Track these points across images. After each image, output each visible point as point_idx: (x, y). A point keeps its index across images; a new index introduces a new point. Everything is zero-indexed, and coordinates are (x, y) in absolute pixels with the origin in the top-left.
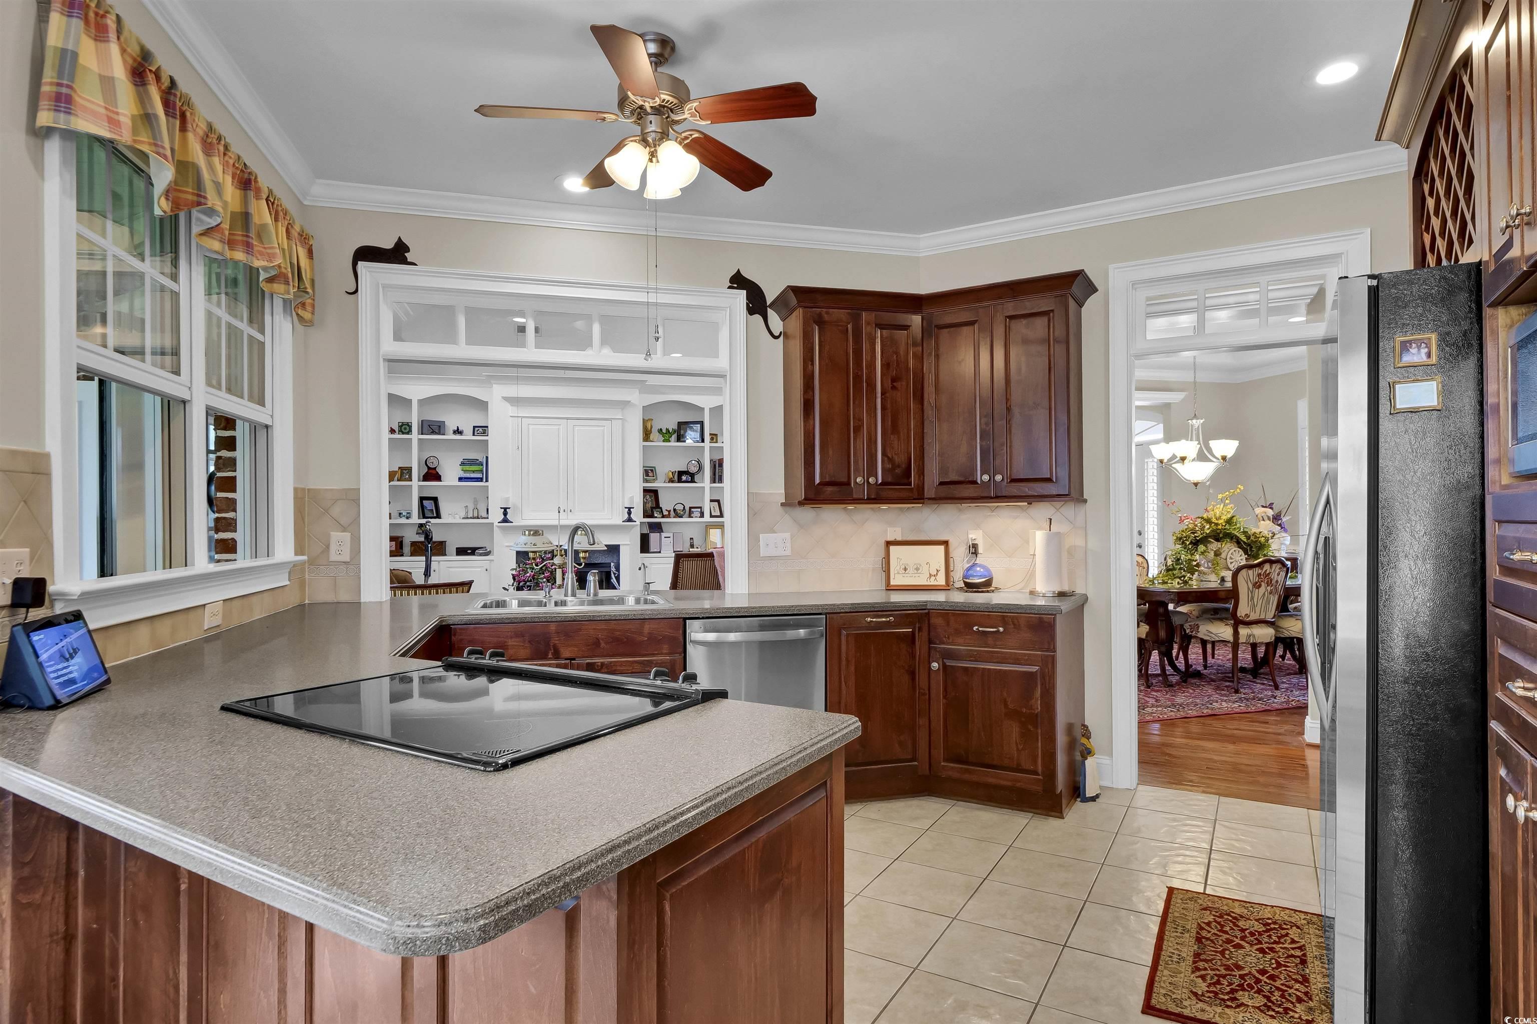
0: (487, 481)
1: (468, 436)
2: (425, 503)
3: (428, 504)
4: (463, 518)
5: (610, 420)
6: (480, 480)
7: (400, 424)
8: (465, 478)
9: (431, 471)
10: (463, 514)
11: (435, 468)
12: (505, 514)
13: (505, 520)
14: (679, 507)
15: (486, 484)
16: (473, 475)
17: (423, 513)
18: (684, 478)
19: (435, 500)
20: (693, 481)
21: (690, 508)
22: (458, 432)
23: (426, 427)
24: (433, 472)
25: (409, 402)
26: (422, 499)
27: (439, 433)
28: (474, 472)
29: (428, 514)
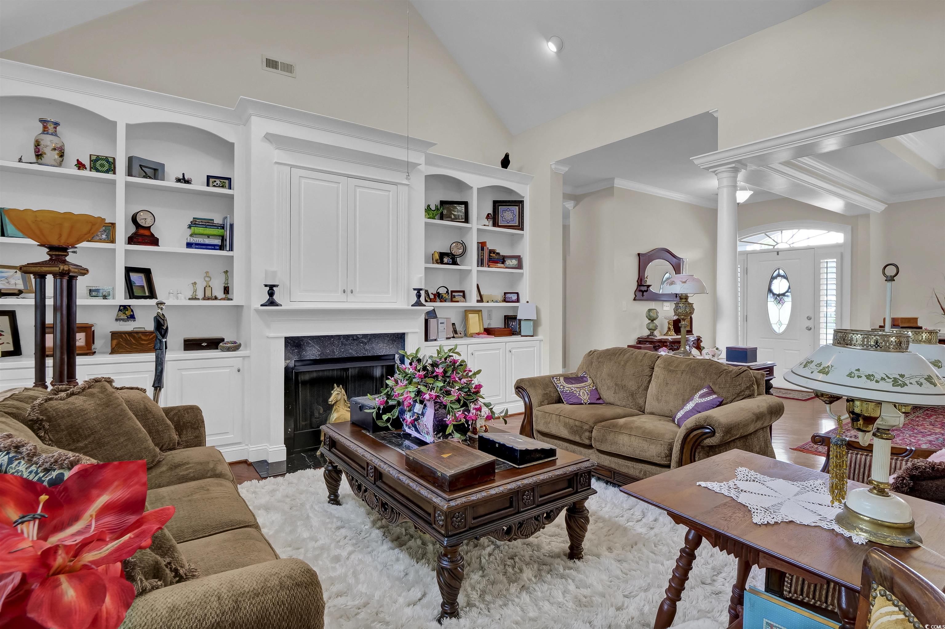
0: (231, 249)
1: (199, 185)
2: (134, 277)
3: (138, 279)
4: (190, 299)
5: (396, 184)
6: (221, 247)
7: (94, 158)
8: (197, 244)
9: (142, 231)
10: (190, 294)
11: (149, 228)
12: (271, 294)
13: (271, 303)
14: (442, 291)
15: (230, 253)
16: (207, 241)
17: (131, 292)
18: (445, 260)
19: (147, 272)
20: (454, 263)
21: (452, 292)
22: (184, 180)
23: (136, 169)
24: (146, 232)
25: (113, 124)
26: (129, 270)
27: (155, 178)
28: (208, 236)
29: (137, 292)
